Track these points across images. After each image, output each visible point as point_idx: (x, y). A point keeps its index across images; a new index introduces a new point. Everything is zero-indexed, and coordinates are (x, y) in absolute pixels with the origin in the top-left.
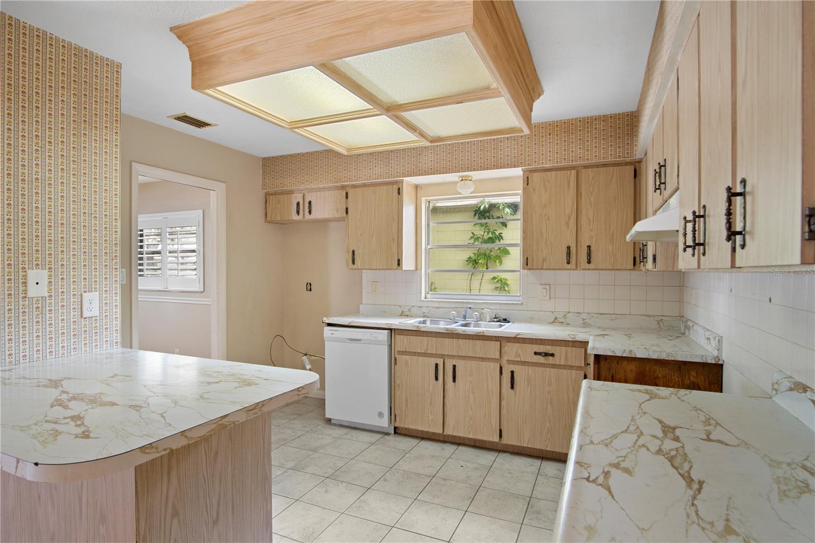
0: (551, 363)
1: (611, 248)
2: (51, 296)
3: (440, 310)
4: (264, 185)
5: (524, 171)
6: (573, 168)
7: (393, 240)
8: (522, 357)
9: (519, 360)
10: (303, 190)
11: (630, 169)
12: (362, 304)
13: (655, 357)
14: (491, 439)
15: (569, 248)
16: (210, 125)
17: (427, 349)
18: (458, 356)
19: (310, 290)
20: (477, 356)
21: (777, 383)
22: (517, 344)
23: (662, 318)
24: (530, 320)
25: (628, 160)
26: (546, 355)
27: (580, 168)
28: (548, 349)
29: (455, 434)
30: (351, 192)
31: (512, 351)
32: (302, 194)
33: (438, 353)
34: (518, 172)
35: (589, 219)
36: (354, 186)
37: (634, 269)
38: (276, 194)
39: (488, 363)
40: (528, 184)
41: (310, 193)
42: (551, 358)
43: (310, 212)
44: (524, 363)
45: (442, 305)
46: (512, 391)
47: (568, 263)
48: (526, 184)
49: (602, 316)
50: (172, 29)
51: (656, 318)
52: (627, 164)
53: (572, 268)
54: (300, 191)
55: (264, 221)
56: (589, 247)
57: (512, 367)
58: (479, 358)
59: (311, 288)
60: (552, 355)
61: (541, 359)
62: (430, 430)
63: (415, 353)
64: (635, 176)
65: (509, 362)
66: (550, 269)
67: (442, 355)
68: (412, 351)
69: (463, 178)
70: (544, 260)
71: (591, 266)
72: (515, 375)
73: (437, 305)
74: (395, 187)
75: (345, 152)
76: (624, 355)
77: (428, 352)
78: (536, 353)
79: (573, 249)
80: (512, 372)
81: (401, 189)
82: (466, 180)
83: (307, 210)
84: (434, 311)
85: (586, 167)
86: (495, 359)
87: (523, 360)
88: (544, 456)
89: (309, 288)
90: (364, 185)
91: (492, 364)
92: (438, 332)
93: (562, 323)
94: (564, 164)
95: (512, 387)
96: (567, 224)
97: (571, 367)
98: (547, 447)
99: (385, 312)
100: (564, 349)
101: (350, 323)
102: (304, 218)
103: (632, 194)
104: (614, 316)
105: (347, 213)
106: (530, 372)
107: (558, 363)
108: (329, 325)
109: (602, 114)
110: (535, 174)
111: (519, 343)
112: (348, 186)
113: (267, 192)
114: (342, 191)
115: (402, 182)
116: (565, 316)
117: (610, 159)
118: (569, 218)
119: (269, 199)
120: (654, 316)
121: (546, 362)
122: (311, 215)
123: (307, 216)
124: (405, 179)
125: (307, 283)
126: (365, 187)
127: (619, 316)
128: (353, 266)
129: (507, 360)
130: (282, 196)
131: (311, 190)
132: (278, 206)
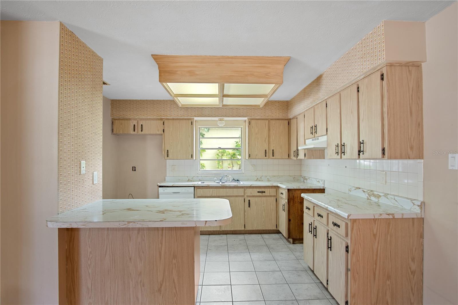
0: (264, 195)
1: (281, 151)
2: (86, 173)
3: (208, 177)
4: (112, 114)
5: (248, 119)
6: (267, 119)
7: (189, 145)
8: (253, 194)
9: (252, 195)
10: (137, 119)
11: (287, 122)
12: (166, 176)
13: (306, 188)
14: (241, 229)
15: (266, 150)
16: (106, 84)
17: (212, 194)
18: (226, 196)
19: (135, 171)
20: (235, 195)
21: (350, 189)
22: (251, 189)
23: (295, 176)
24: (248, 180)
25: (286, 118)
26: (262, 192)
27: (269, 120)
28: (263, 190)
29: (226, 229)
30: (166, 122)
31: (249, 192)
32: (137, 121)
33: (217, 195)
34: (246, 118)
35: (273, 140)
36: (168, 119)
37: (288, 159)
38: (119, 119)
39: (239, 198)
40: (250, 124)
41: (142, 121)
42: (264, 193)
43: (142, 131)
44: (253, 196)
45: (208, 175)
46: (249, 208)
47: (266, 156)
48: (249, 124)
49: (275, 177)
50: (152, 55)
51: (293, 177)
52: (286, 120)
53: (267, 158)
54: (135, 119)
55: (111, 134)
56: (273, 150)
57: (249, 199)
58: (235, 196)
59: (135, 169)
60: (264, 192)
61: (260, 194)
62: (214, 230)
63: (206, 196)
64: (288, 124)
65: (248, 196)
66: (259, 159)
67: (219, 196)
68: (205, 196)
69: (221, 120)
70: (257, 155)
71: (274, 157)
72: (250, 201)
73: (206, 175)
74: (190, 121)
75: (180, 106)
76: (297, 188)
77: (213, 195)
78: (258, 192)
79: (267, 151)
80: (249, 200)
81: (193, 122)
82: (222, 120)
83: (140, 129)
84: (205, 178)
85: (271, 119)
86: (242, 196)
87: (253, 195)
88: (261, 233)
89: (134, 169)
90: (173, 119)
91: (241, 198)
92: (217, 186)
93: (260, 180)
94: (264, 117)
95: (249, 207)
96: (265, 141)
97: (271, 196)
98: (263, 228)
99: (179, 180)
100: (268, 189)
101: (173, 185)
102: (137, 133)
103: (288, 131)
104: (279, 177)
105: (164, 132)
106: (256, 200)
107: (266, 195)
108: (160, 187)
109: (278, 100)
110: (253, 120)
111: (251, 188)
112: (164, 119)
113: (113, 118)
114: (161, 121)
115: (193, 119)
116: (261, 178)
117: (280, 117)
118: (266, 139)
119: (115, 122)
120: (292, 176)
121: (262, 195)
122: (142, 132)
123: (140, 132)
124: (195, 118)
125: (133, 167)
126: (174, 120)
127: (280, 177)
128: (167, 158)
129: (247, 196)
130: (124, 121)
131: (141, 119)
132: (121, 126)
